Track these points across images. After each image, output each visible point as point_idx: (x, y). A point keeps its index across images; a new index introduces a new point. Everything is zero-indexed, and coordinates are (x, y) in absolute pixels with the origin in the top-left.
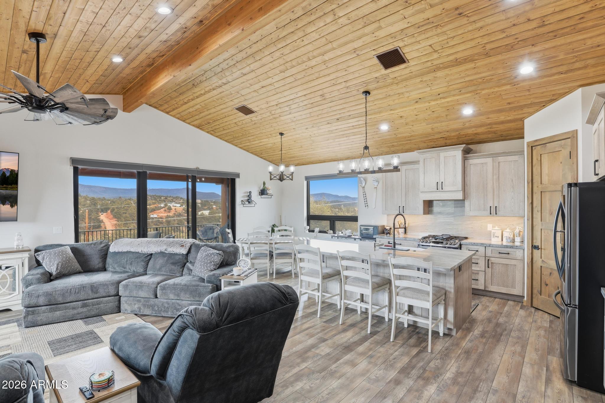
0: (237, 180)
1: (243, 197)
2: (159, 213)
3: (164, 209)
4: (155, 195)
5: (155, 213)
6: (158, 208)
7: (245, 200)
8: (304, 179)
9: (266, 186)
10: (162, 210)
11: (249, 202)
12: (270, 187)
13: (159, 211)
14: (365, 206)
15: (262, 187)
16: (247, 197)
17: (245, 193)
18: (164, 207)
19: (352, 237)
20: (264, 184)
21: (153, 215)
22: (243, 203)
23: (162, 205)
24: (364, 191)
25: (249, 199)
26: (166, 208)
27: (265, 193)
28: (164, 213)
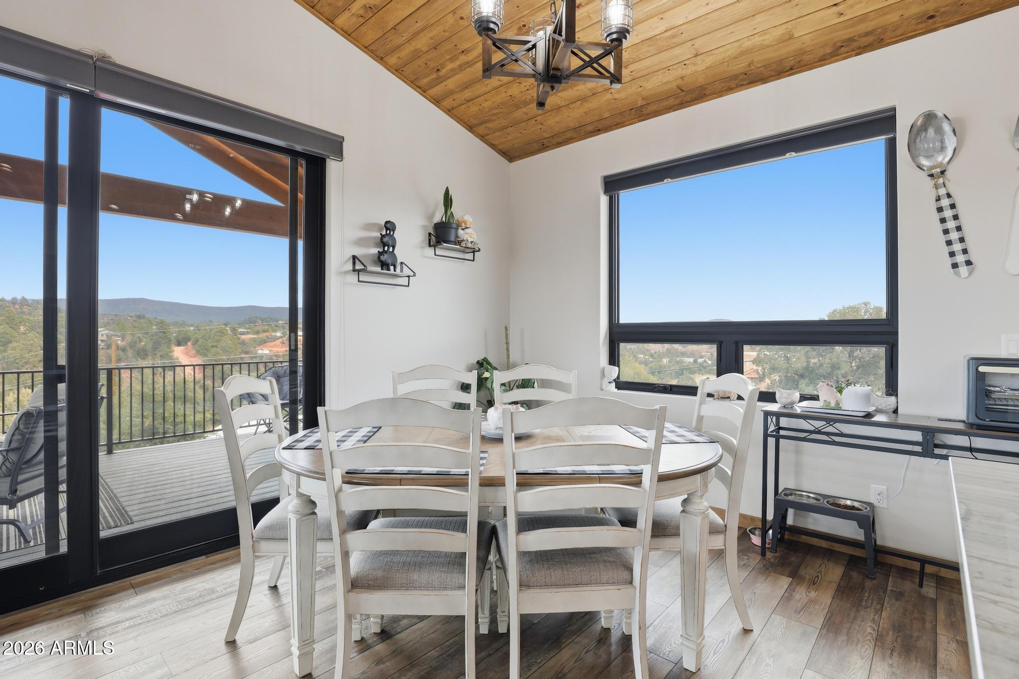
0: (333, 168)
1: (360, 242)
2: (272, 347)
3: (280, 340)
4: (269, 317)
5: (266, 347)
6: (271, 338)
7: (366, 256)
8: (599, 187)
9: (455, 209)
10: (278, 342)
11: (384, 265)
12: (468, 218)
13: (273, 343)
14: (955, 266)
15: (438, 217)
16: (377, 245)
17: (369, 227)
18: (281, 337)
19: (875, 419)
20: (448, 201)
21: (262, 349)
22: (359, 266)
23: (279, 334)
24: (942, 191)
25: (384, 252)
26: (284, 339)
27: (452, 238)
28: (282, 347)
